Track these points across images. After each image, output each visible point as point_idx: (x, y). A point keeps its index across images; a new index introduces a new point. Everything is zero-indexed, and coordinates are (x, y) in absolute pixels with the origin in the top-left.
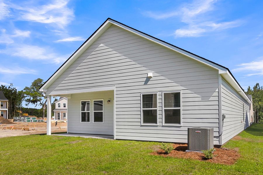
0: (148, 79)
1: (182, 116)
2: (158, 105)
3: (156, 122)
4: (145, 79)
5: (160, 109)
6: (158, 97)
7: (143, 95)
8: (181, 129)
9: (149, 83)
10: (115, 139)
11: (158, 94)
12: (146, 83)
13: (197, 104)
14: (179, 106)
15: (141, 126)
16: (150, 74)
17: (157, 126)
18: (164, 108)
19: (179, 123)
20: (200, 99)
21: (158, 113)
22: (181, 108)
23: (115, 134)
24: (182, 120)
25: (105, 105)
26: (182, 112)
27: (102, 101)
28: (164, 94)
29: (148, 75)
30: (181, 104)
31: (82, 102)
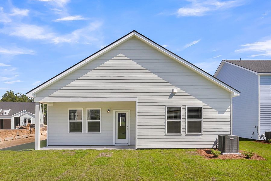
0: (173, 94)
1: (202, 127)
2: (182, 117)
3: (180, 132)
4: (169, 94)
5: (184, 120)
6: (182, 110)
7: (168, 108)
8: (202, 137)
9: (174, 97)
10: (136, 149)
11: (182, 108)
12: (170, 97)
13: (214, 117)
14: (200, 118)
15: (165, 135)
16: (175, 90)
17: (181, 135)
18: (187, 120)
19: (200, 132)
20: (217, 113)
21: (182, 124)
22: (202, 120)
23: (137, 144)
24: (203, 130)
25: (103, 115)
26: (203, 123)
27: (99, 110)
28: (188, 108)
29: (173, 90)
30: (203, 117)
31: (70, 110)
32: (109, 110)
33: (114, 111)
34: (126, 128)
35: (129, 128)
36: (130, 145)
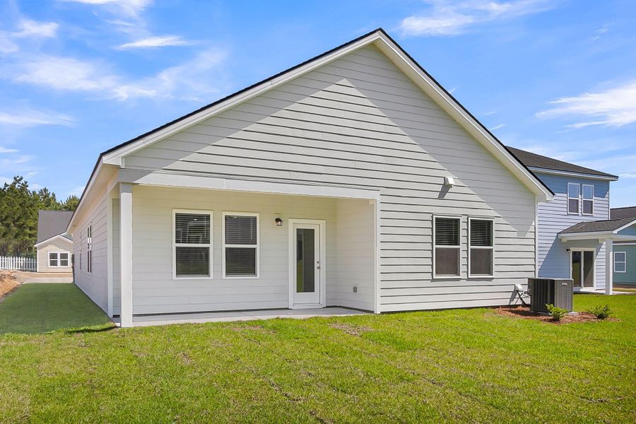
0: (446, 187)
1: (494, 262)
2: (462, 240)
3: (456, 272)
4: (439, 188)
5: (465, 247)
6: (463, 226)
7: (437, 219)
8: (493, 282)
9: (447, 196)
10: (378, 312)
11: (463, 219)
12: (442, 195)
13: (511, 241)
14: (489, 243)
15: (433, 280)
16: (451, 181)
17: (459, 279)
18: (470, 247)
19: (490, 272)
21: (462, 254)
22: (494, 248)
23: (380, 300)
24: (494, 268)
25: (264, 230)
26: (495, 255)
27: (255, 219)
28: (471, 220)
29: (445, 180)
30: (495, 241)
31: (177, 215)
32: (278, 220)
33: (291, 221)
34: (316, 265)
35: (323, 265)
36: (327, 307)
